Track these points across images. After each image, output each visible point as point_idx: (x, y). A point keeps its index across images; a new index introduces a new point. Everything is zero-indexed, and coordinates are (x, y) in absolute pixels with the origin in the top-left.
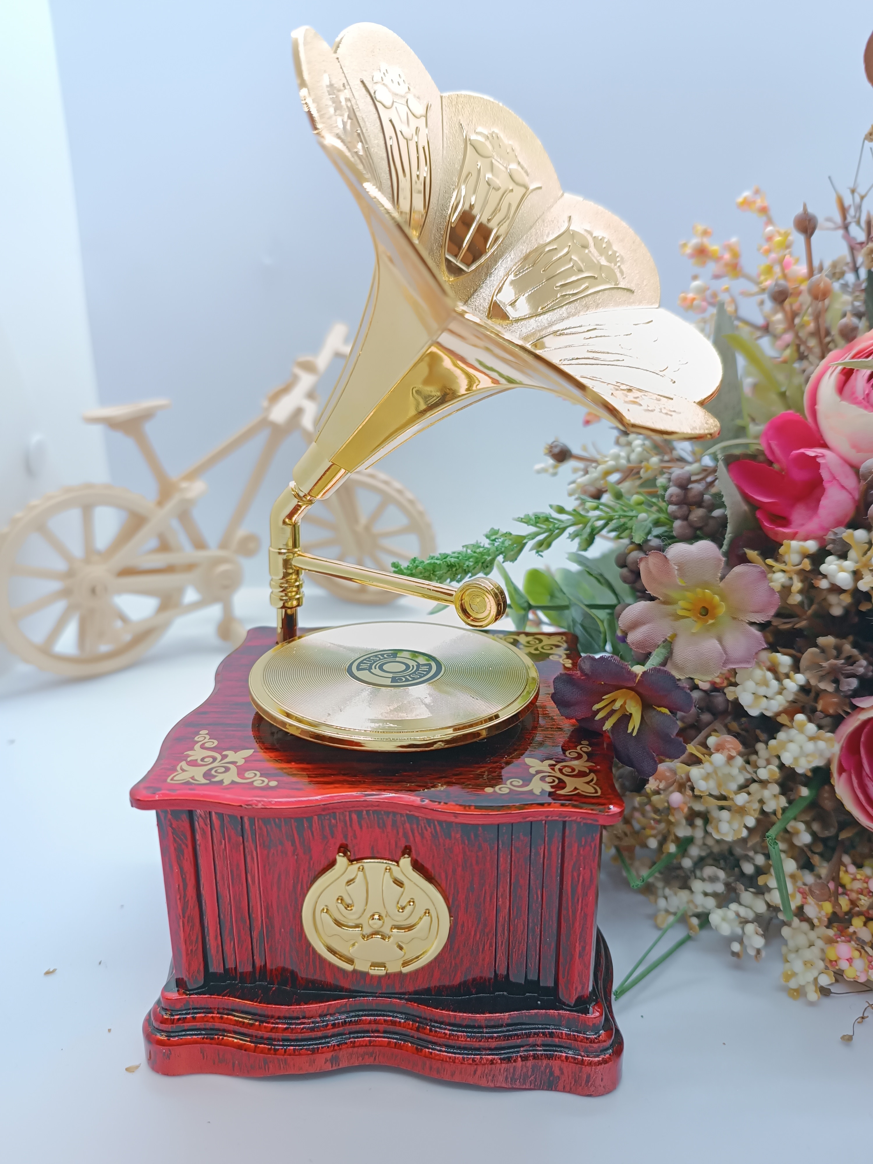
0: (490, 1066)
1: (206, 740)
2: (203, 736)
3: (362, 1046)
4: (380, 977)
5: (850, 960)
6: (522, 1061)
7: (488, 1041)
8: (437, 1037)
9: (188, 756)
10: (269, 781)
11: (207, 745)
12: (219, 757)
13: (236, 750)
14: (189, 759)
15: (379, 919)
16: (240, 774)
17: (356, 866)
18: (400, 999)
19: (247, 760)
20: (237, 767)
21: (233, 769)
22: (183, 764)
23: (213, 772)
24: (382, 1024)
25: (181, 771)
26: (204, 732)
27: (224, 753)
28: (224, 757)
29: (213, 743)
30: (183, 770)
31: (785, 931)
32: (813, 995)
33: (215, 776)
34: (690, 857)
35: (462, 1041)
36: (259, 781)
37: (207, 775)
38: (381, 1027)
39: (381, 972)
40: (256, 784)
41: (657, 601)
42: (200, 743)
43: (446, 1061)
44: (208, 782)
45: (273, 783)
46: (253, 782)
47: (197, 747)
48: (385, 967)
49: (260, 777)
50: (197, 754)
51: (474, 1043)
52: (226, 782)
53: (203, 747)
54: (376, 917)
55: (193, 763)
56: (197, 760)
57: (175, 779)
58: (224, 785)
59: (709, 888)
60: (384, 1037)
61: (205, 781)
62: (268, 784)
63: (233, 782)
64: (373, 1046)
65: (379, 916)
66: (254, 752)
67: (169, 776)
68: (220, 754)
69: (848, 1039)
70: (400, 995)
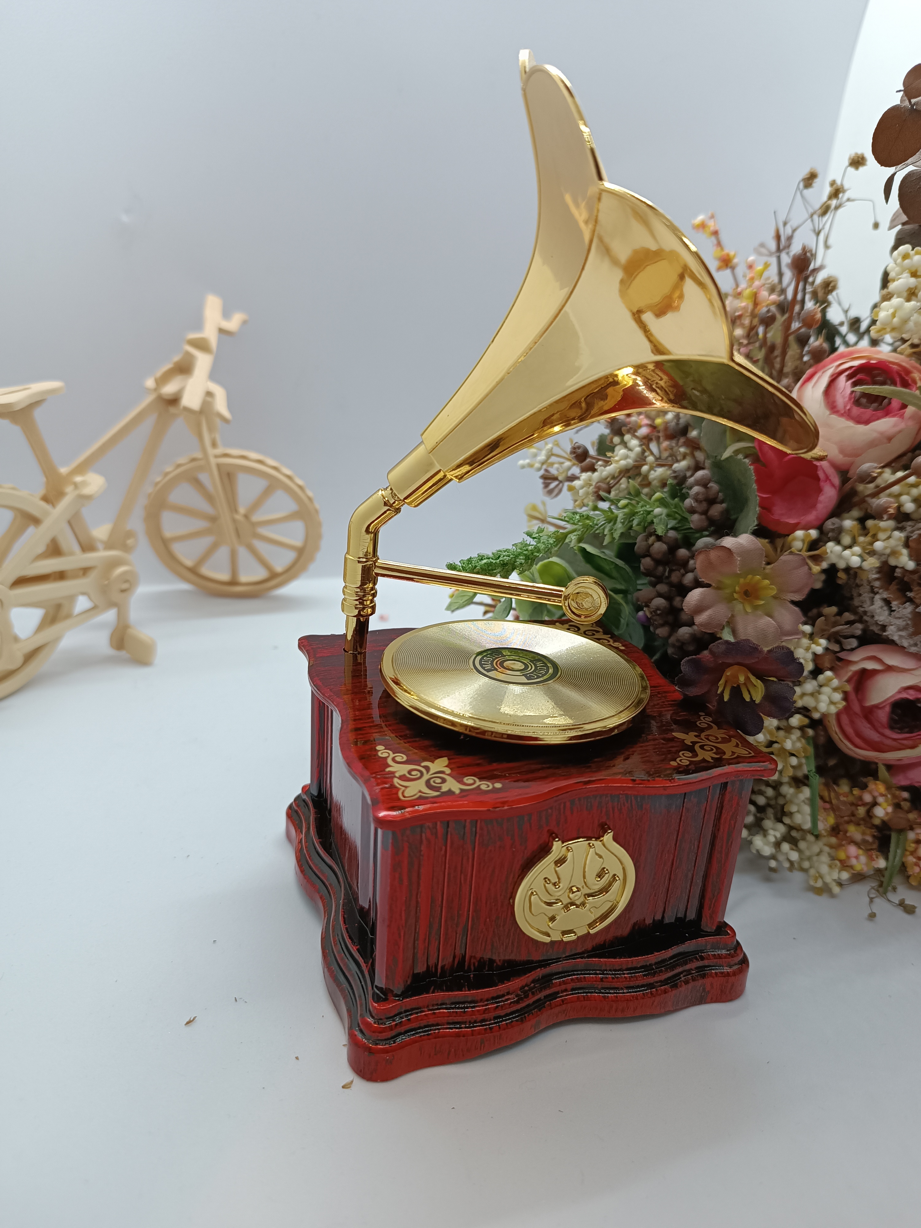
0: (664, 995)
1: (392, 755)
2: (385, 752)
3: (558, 1006)
4: (573, 941)
5: (856, 857)
6: (685, 984)
7: (660, 976)
8: (619, 982)
9: (392, 773)
10: (493, 784)
11: (398, 760)
12: (423, 770)
13: (430, 760)
14: (397, 775)
15: (578, 891)
16: (460, 782)
17: (567, 846)
18: (582, 958)
19: (450, 768)
20: (448, 775)
21: (448, 778)
22: (397, 781)
23: (433, 784)
24: (570, 983)
25: (404, 788)
26: (380, 747)
27: (423, 764)
28: (427, 768)
29: (401, 756)
30: (406, 787)
33: (439, 788)
35: (640, 980)
38: (569, 986)
39: (572, 937)
40: (483, 788)
42: (390, 759)
43: (631, 1000)
45: (498, 785)
47: (391, 762)
48: (574, 932)
50: (398, 769)
51: (650, 979)
54: (575, 889)
55: (405, 779)
56: (405, 775)
57: (406, 795)
58: (456, 794)
60: (573, 994)
61: (435, 793)
62: (493, 787)
63: (462, 790)
64: (566, 1003)
65: (577, 888)
66: (448, 760)
67: (396, 794)
68: (418, 765)
69: (873, 917)
70: (581, 955)
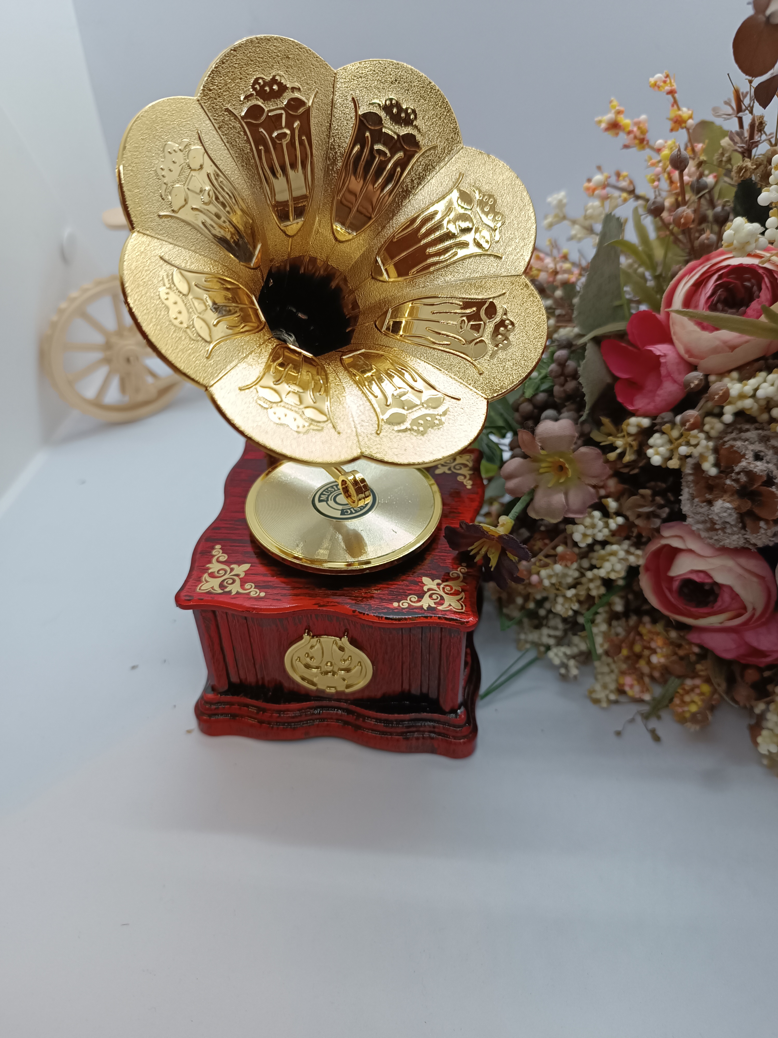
1: (220, 555)
2: (217, 551)
3: (323, 726)
4: (332, 693)
5: (631, 686)
6: (416, 739)
7: (397, 729)
8: (366, 724)
9: (208, 569)
10: (260, 593)
11: (222, 559)
12: (229, 570)
13: (239, 563)
14: (210, 571)
15: (331, 666)
16: (242, 586)
17: (315, 639)
18: (345, 703)
19: (247, 573)
20: (240, 579)
21: (238, 581)
22: (206, 576)
23: (225, 583)
25: (205, 582)
26: (218, 547)
27: (232, 566)
28: (232, 570)
29: (225, 557)
30: (207, 582)
31: (597, 664)
32: (604, 704)
33: (226, 587)
34: (545, 608)
36: (254, 592)
37: (222, 586)
38: (334, 717)
39: (333, 690)
40: (253, 594)
41: (528, 459)
42: (216, 557)
43: (372, 737)
44: (222, 591)
45: (262, 594)
46: (250, 592)
47: (214, 560)
48: (335, 688)
49: (255, 588)
50: (214, 567)
51: (389, 729)
52: (234, 593)
53: (218, 561)
54: (329, 664)
55: (212, 575)
56: (214, 572)
57: (202, 588)
58: (232, 594)
59: (552, 632)
61: (220, 591)
62: (259, 594)
63: (238, 593)
64: (329, 726)
65: (331, 664)
66: (251, 566)
67: (197, 586)
68: (229, 566)
69: (618, 734)
